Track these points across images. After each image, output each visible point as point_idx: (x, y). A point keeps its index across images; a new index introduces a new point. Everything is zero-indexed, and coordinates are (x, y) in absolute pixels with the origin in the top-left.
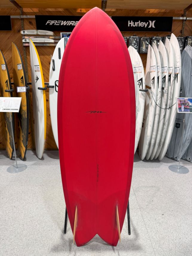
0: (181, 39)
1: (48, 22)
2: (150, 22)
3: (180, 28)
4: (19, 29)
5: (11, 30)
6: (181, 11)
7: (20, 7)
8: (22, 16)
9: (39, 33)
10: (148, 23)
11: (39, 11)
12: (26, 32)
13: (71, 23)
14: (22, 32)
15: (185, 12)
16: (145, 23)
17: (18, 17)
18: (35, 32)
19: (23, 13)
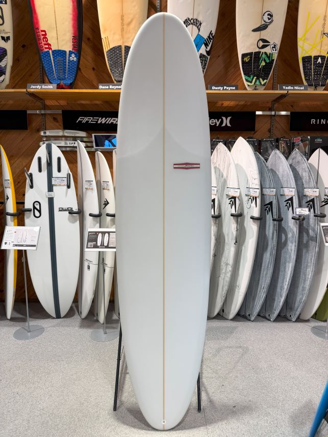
0: (271, 141)
1: (79, 119)
2: (224, 118)
3: (267, 126)
4: (38, 128)
5: (27, 129)
6: (268, 102)
7: (41, 99)
8: (42, 111)
9: (66, 134)
10: (220, 120)
11: (68, 103)
12: (48, 133)
13: (112, 121)
14: (42, 134)
15: (273, 105)
16: (216, 120)
17: (38, 112)
18: (60, 133)
19: (45, 107)
